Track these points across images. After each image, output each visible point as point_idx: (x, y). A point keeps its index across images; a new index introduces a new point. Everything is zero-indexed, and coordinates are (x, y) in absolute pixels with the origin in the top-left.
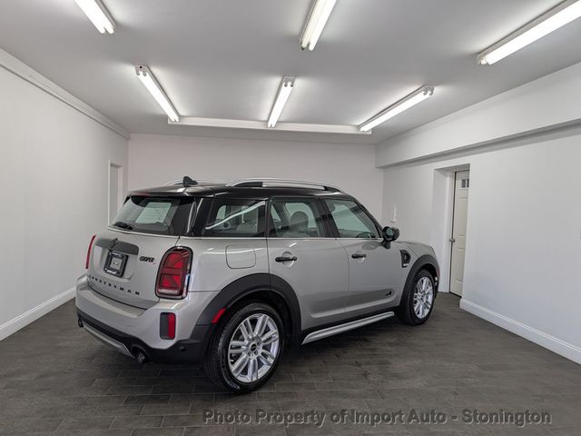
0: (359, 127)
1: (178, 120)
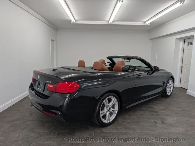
0: (145, 22)
1: (74, 22)
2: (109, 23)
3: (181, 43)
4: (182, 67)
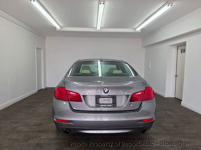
1: (60, 28)
2: (97, 30)
3: (174, 50)
4: (176, 76)
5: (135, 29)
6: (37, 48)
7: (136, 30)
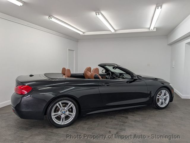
1: (82, 33)
2: (113, 32)
5: (149, 28)
6: (69, 50)
7: (151, 29)
